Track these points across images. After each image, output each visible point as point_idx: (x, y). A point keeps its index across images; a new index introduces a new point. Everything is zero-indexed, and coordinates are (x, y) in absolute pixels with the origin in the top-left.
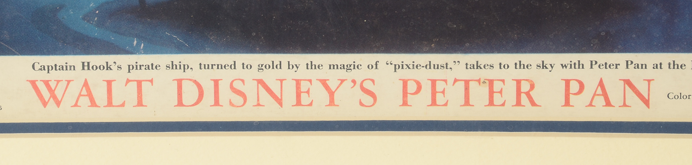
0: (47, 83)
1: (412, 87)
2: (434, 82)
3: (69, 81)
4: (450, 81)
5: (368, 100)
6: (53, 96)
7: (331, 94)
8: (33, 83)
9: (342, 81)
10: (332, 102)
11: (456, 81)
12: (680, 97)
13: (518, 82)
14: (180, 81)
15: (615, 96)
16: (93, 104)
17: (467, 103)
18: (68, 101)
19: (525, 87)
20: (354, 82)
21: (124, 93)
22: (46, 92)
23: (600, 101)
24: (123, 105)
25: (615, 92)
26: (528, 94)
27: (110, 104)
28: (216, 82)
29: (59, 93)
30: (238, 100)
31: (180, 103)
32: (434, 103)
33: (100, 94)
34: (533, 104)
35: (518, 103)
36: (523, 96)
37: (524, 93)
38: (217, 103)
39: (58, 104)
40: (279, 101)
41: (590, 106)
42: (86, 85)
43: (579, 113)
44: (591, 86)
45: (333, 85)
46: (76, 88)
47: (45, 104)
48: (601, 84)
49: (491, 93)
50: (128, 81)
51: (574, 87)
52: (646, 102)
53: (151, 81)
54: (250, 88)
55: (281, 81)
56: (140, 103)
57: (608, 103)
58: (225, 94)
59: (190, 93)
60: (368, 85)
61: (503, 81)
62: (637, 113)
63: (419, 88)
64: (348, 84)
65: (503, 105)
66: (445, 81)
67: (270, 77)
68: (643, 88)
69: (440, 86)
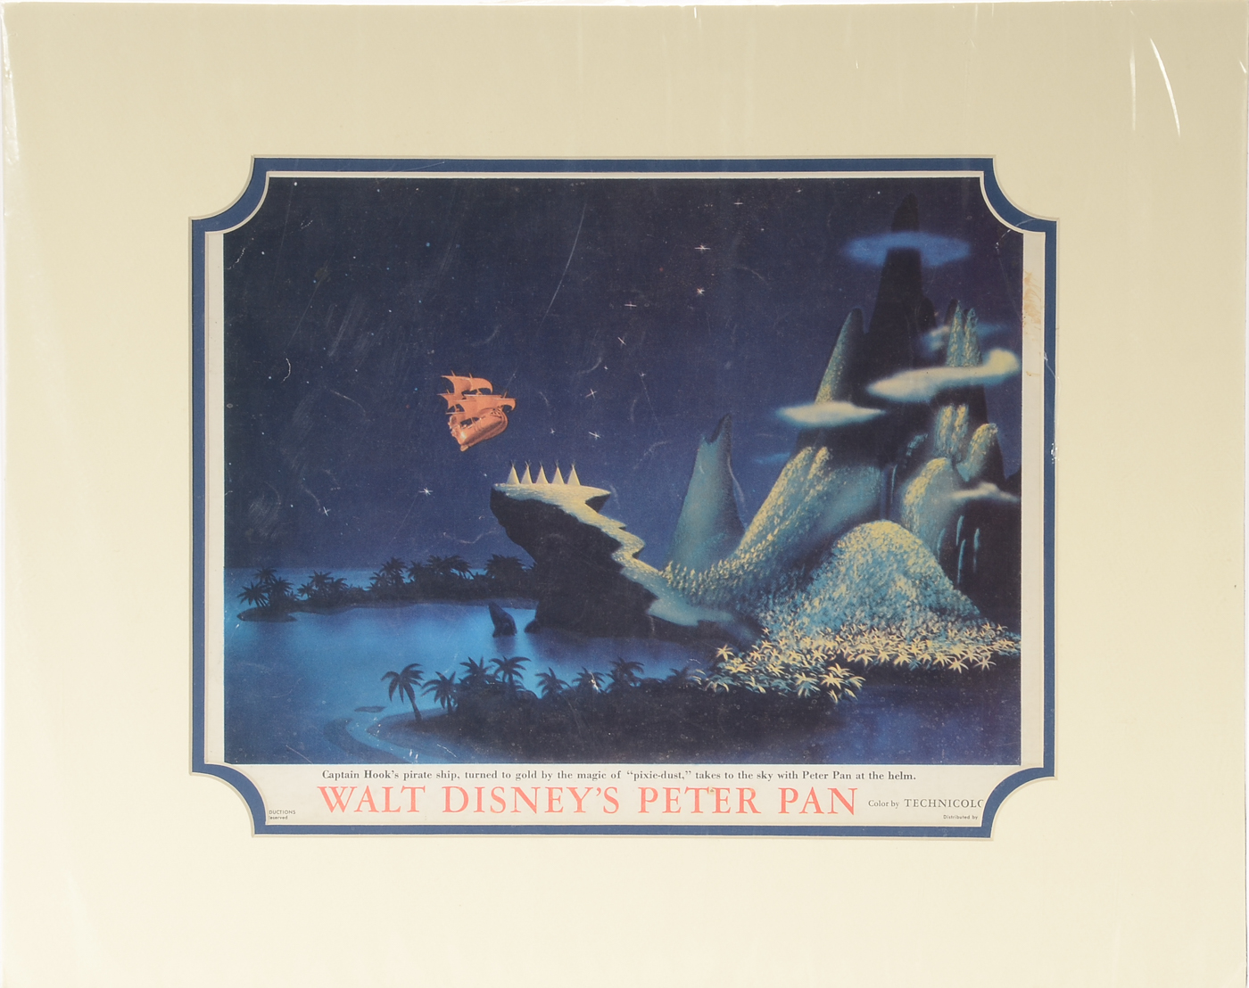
0: (334, 789)
1: (649, 795)
2: (668, 790)
3: (353, 788)
4: (683, 790)
5: (611, 807)
6: (339, 802)
7: (579, 801)
8: (323, 789)
9: (589, 789)
10: (579, 809)
11: (687, 789)
12: (879, 804)
13: (742, 790)
14: (448, 789)
15: (825, 804)
16: (373, 809)
17: (697, 810)
18: (351, 806)
19: (747, 795)
20: (599, 790)
21: (400, 799)
22: (333, 798)
23: (812, 808)
24: (398, 810)
25: (825, 799)
26: (749, 802)
27: (387, 809)
28: (480, 790)
29: (344, 799)
30: (498, 806)
31: (448, 809)
32: (668, 810)
33: (379, 800)
34: (754, 811)
35: (742, 811)
36: (746, 803)
37: (746, 800)
38: (479, 809)
39: (343, 808)
40: (534, 808)
41: (803, 812)
42: (368, 791)
43: (794, 818)
44: (804, 795)
45: (580, 793)
46: (359, 794)
47: (332, 809)
48: (812, 793)
49: (718, 800)
50: (404, 788)
51: (789, 795)
52: (851, 809)
53: (424, 788)
54: (508, 796)
55: (536, 789)
56: (413, 809)
57: (818, 810)
58: (487, 801)
59: (457, 799)
60: (611, 793)
61: (728, 789)
62: (843, 819)
63: (656, 796)
64: (594, 792)
65: (728, 812)
66: (678, 789)
67: (526, 786)
68: (847, 796)
69: (673, 794)
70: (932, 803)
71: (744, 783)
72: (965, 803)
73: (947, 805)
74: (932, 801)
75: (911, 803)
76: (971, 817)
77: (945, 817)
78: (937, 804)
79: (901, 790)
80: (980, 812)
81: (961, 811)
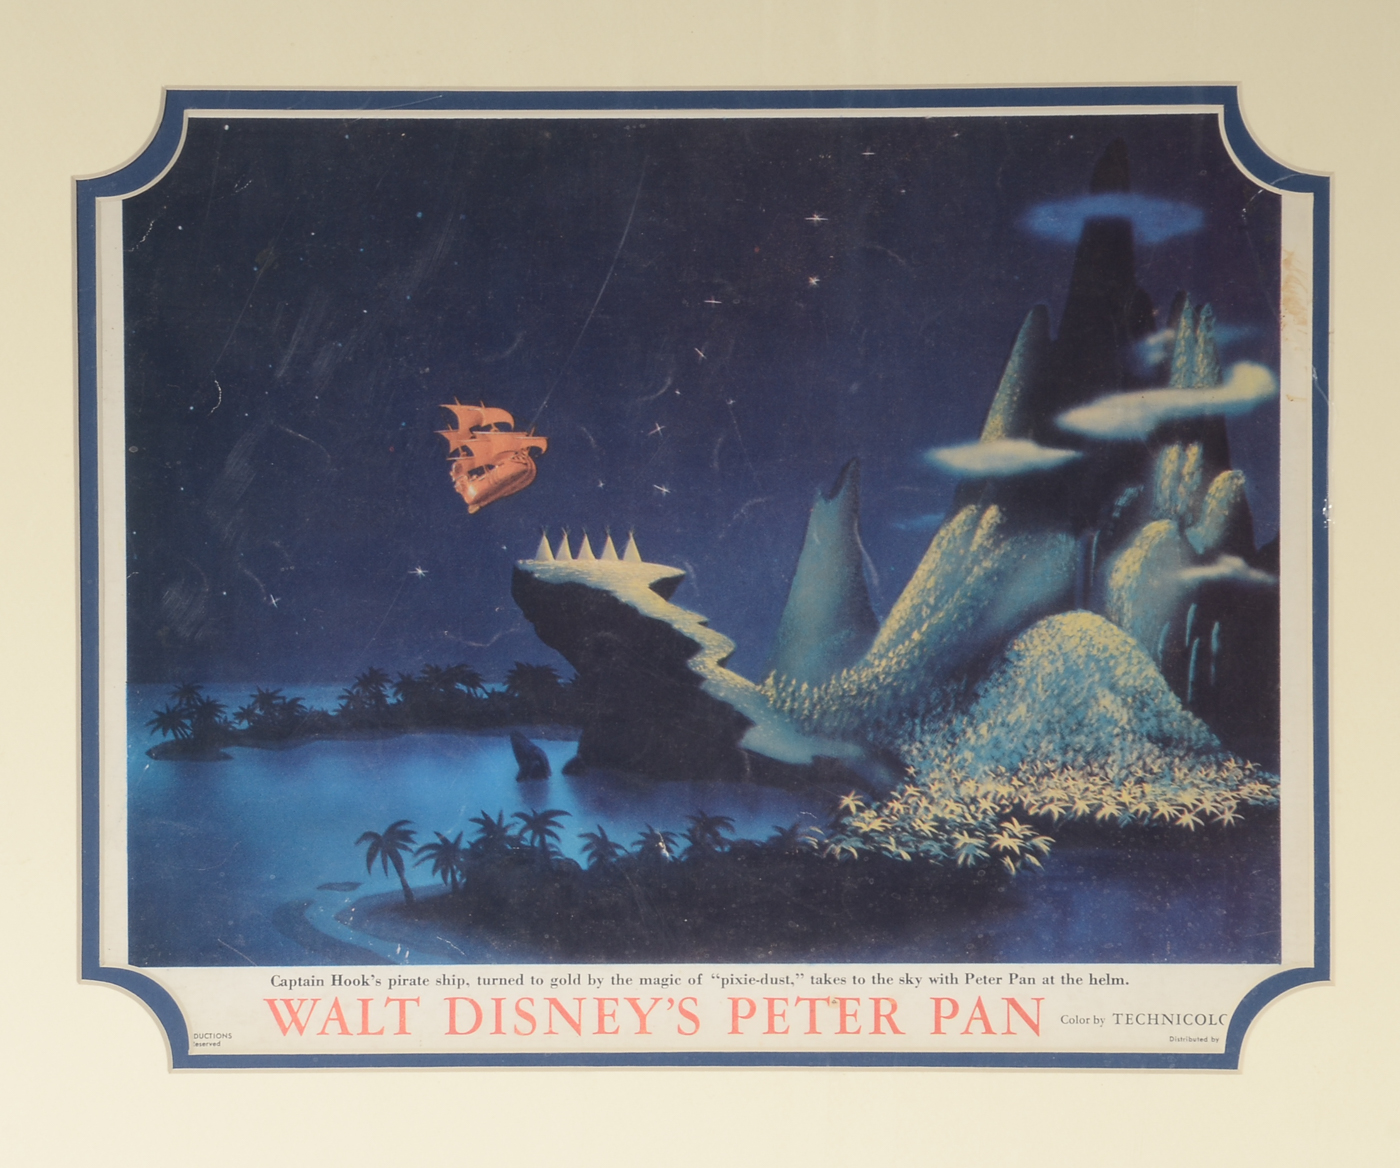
0: (288, 1002)
1: (744, 1008)
2: (771, 1002)
3: (315, 1001)
4: (792, 1001)
5: (688, 1025)
6: (296, 1020)
7: (643, 1018)
8: (271, 1002)
9: (657, 1000)
10: (643, 1029)
11: (799, 999)
12: (1076, 1020)
13: (877, 1001)
14: (452, 1001)
15: (997, 1021)
16: (345, 1031)
17: (813, 1029)
18: (313, 1027)
19: (885, 1008)
20: (671, 1001)
21: (383, 1016)
22: (287, 1016)
23: (978, 1026)
24: (381, 1032)
25: (997, 1015)
26: (889, 1017)
27: (365, 1031)
28: (498, 1002)
29: (302, 1017)
30: (525, 1026)
31: (453, 1031)
32: (771, 1030)
33: (353, 1018)
34: (896, 1030)
35: (877, 1030)
36: (884, 1021)
37: (884, 1016)
38: (498, 1030)
39: (301, 1030)
40: (577, 1027)
41: (967, 1032)
42: (336, 1005)
43: (953, 1041)
44: (967, 1007)
45: (644, 1006)
46: (323, 1009)
47: (285, 1030)
48: (979, 1004)
49: (843, 1016)
50: (389, 1000)
51: (946, 1008)
52: (1035, 1028)
53: (417, 1000)
54: (540, 1011)
55: (580, 1001)
56: (402, 1030)
57: (988, 1030)
58: (510, 1018)
59: (465, 1016)
60: (689, 1006)
61: (858, 1000)
62: (1024, 1042)
63: (753, 1009)
64: (664, 1004)
65: (858, 1032)
66: (786, 1000)
67: (566, 995)
68: (1030, 1009)
69: (779, 1007)
70: (1153, 1019)
71: (881, 991)
72: (1201, 1020)
73: (1175, 1021)
74: (1153, 1017)
75: (1123, 1019)
76: (1209, 1039)
77: (1172, 1039)
78: (1160, 1021)
79: (1109, 999)
80: (1222, 1032)
81: (1195, 1031)
